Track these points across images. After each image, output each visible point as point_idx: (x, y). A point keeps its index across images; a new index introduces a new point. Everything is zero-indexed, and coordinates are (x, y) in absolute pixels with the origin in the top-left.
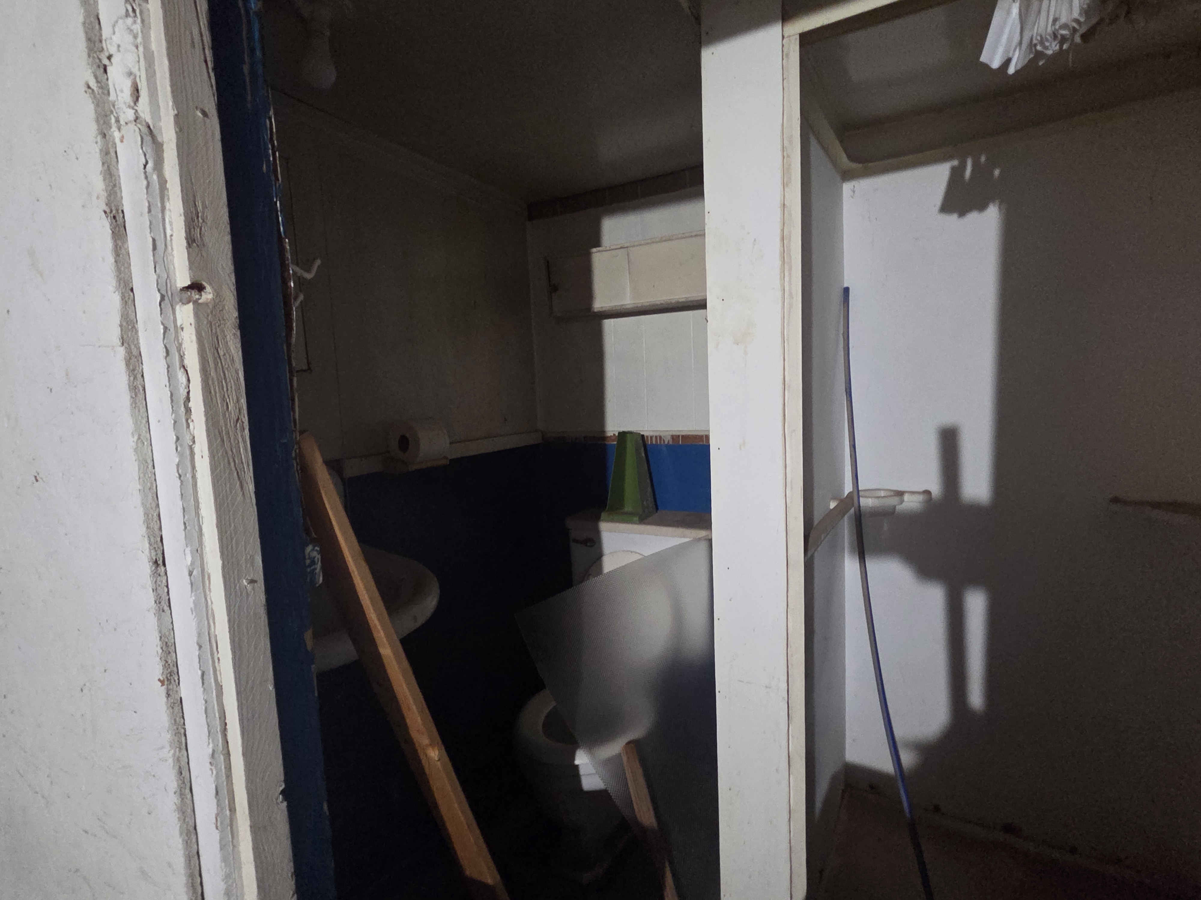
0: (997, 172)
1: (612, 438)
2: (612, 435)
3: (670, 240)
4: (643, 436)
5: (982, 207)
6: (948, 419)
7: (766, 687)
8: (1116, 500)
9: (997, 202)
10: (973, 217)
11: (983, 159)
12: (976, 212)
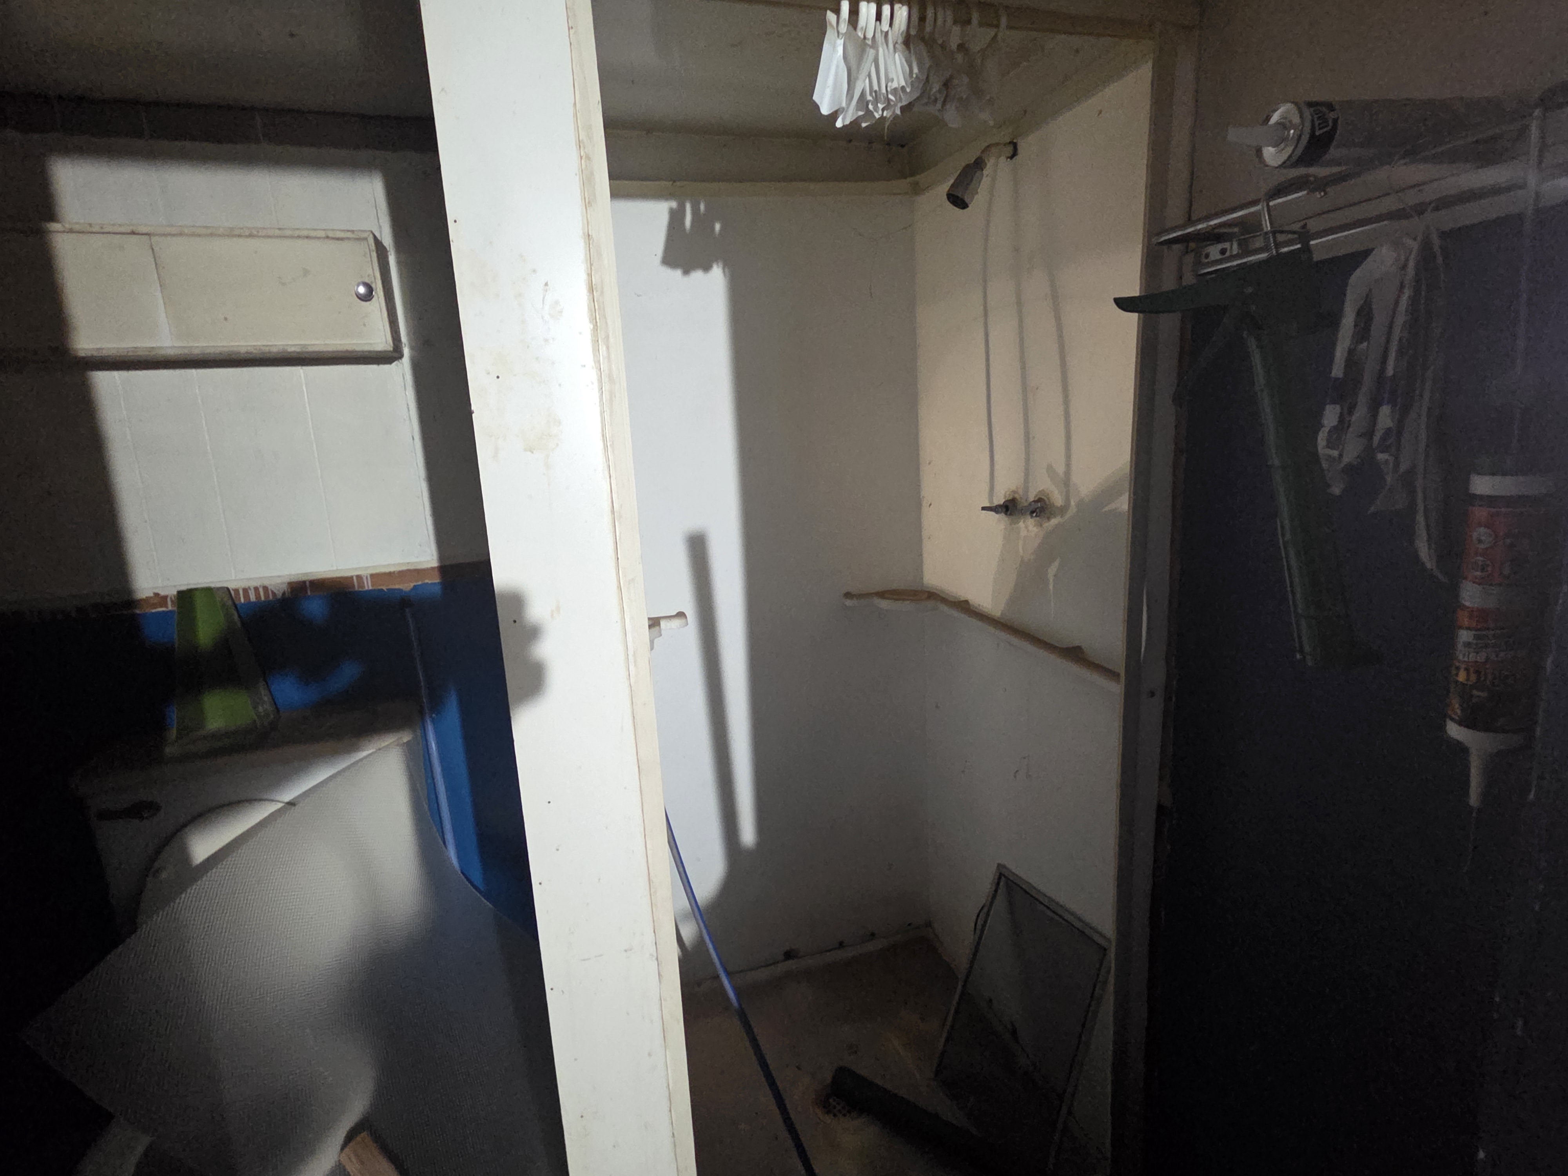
0: (718, 227)
1: (152, 601)
2: (152, 595)
3: (251, 236)
4: (228, 589)
5: (707, 268)
6: (694, 524)
7: (626, 951)
8: (848, 595)
9: (721, 265)
10: (698, 275)
11: (702, 207)
12: (701, 271)
